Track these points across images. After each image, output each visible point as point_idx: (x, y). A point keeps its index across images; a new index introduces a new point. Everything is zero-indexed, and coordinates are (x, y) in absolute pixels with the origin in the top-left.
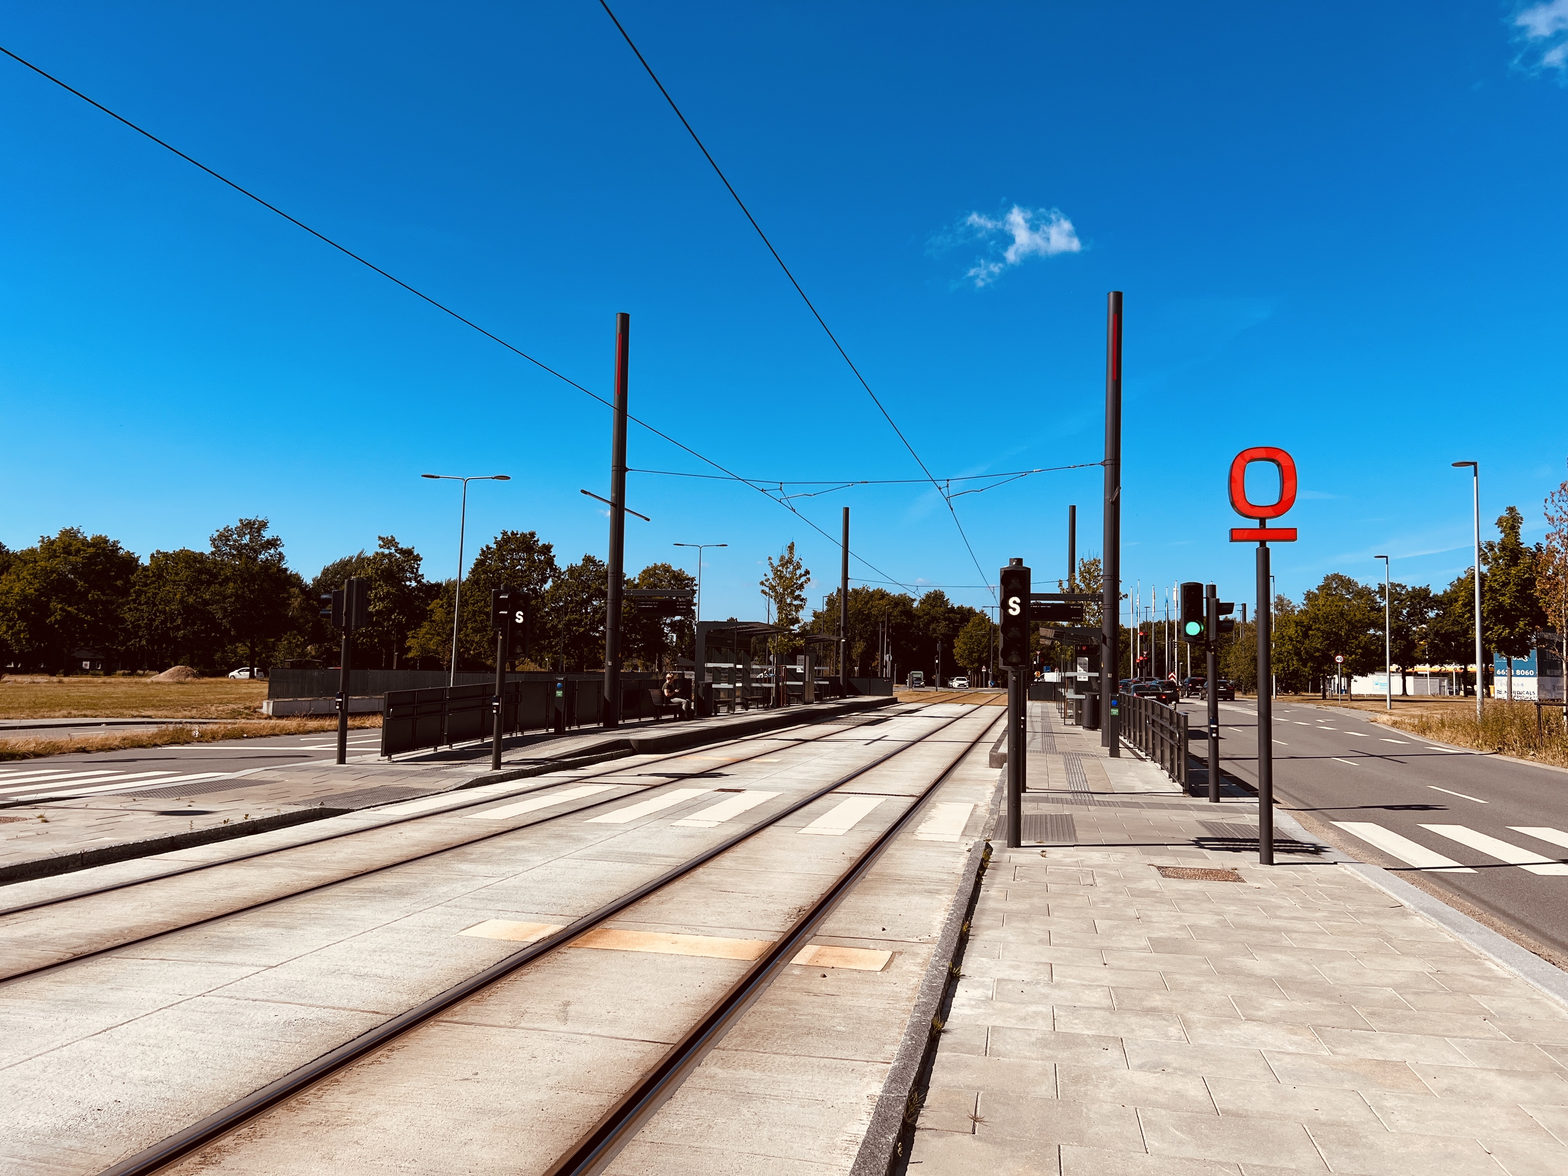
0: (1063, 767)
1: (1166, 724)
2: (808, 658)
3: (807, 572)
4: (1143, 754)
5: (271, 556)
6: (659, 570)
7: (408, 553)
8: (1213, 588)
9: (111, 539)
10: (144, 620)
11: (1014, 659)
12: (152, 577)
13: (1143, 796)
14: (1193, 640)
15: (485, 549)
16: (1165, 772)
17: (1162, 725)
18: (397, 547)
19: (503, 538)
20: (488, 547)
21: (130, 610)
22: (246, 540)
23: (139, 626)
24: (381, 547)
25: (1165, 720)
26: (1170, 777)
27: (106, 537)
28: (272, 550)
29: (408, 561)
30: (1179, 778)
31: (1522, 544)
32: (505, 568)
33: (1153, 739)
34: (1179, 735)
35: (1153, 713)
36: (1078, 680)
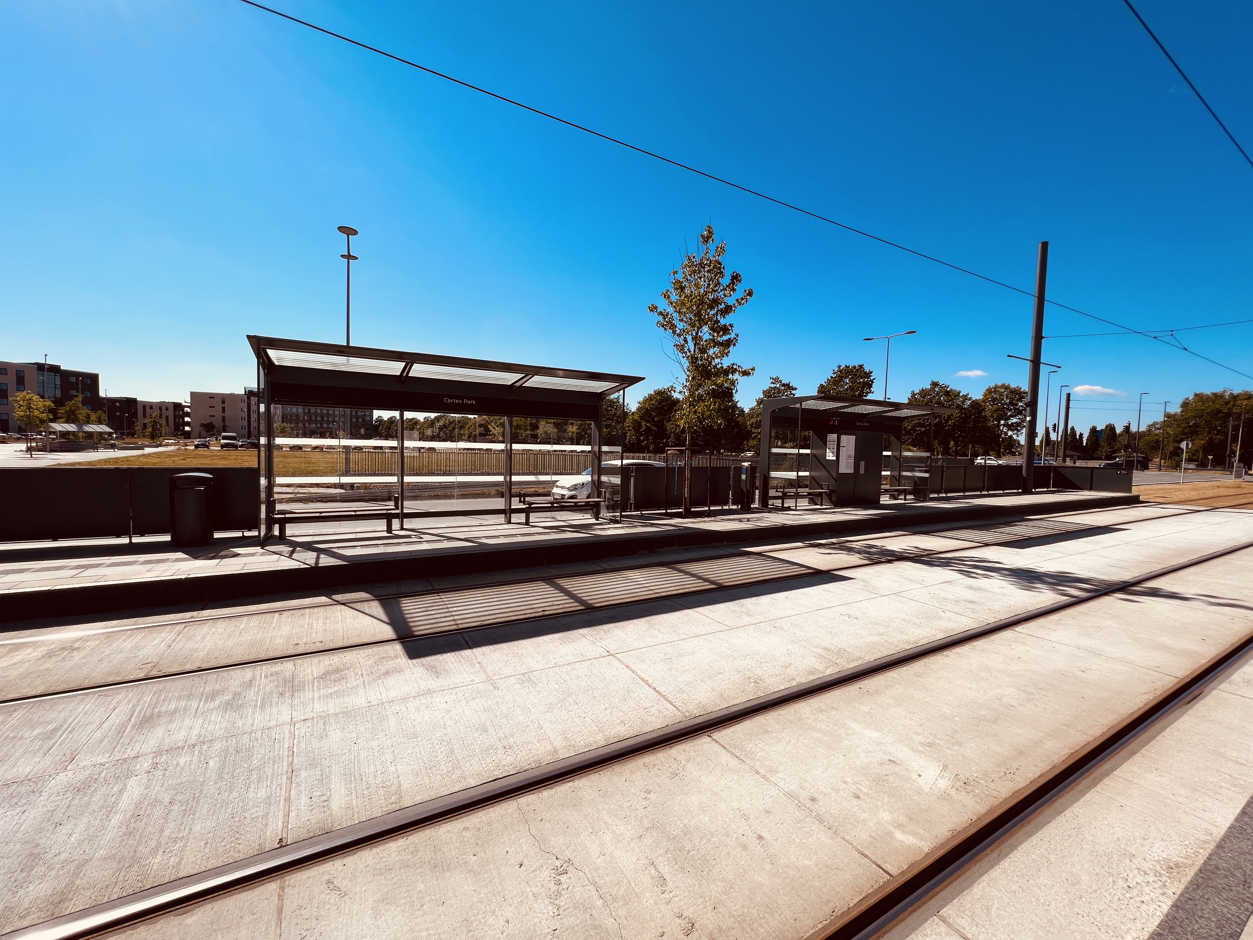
18: (781, 382)
24: (772, 383)
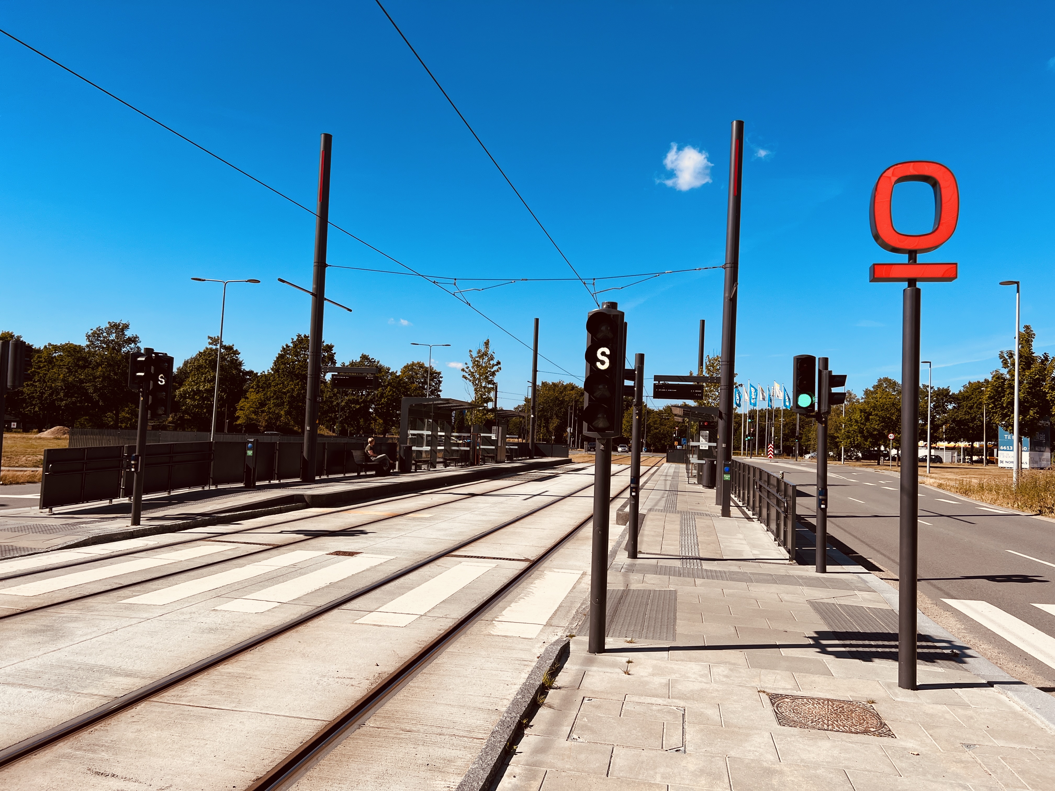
0: (678, 527)
1: (773, 491)
2: (500, 428)
3: (499, 363)
4: (750, 513)
5: (132, 349)
6: (415, 366)
7: (229, 349)
8: (826, 360)
9: (16, 334)
10: (37, 393)
11: (601, 423)
12: (44, 362)
13: (750, 563)
14: (804, 412)
15: (285, 347)
16: (769, 533)
17: (768, 491)
18: (221, 344)
19: (298, 339)
20: (287, 345)
21: (28, 385)
22: (113, 337)
23: (33, 397)
24: (210, 344)
25: (771, 487)
26: (775, 540)
27: (12, 333)
28: (133, 344)
29: (229, 354)
30: (785, 544)
31: (1033, 353)
32: (299, 361)
33: (760, 502)
34: (787, 503)
35: (760, 479)
36: (701, 448)
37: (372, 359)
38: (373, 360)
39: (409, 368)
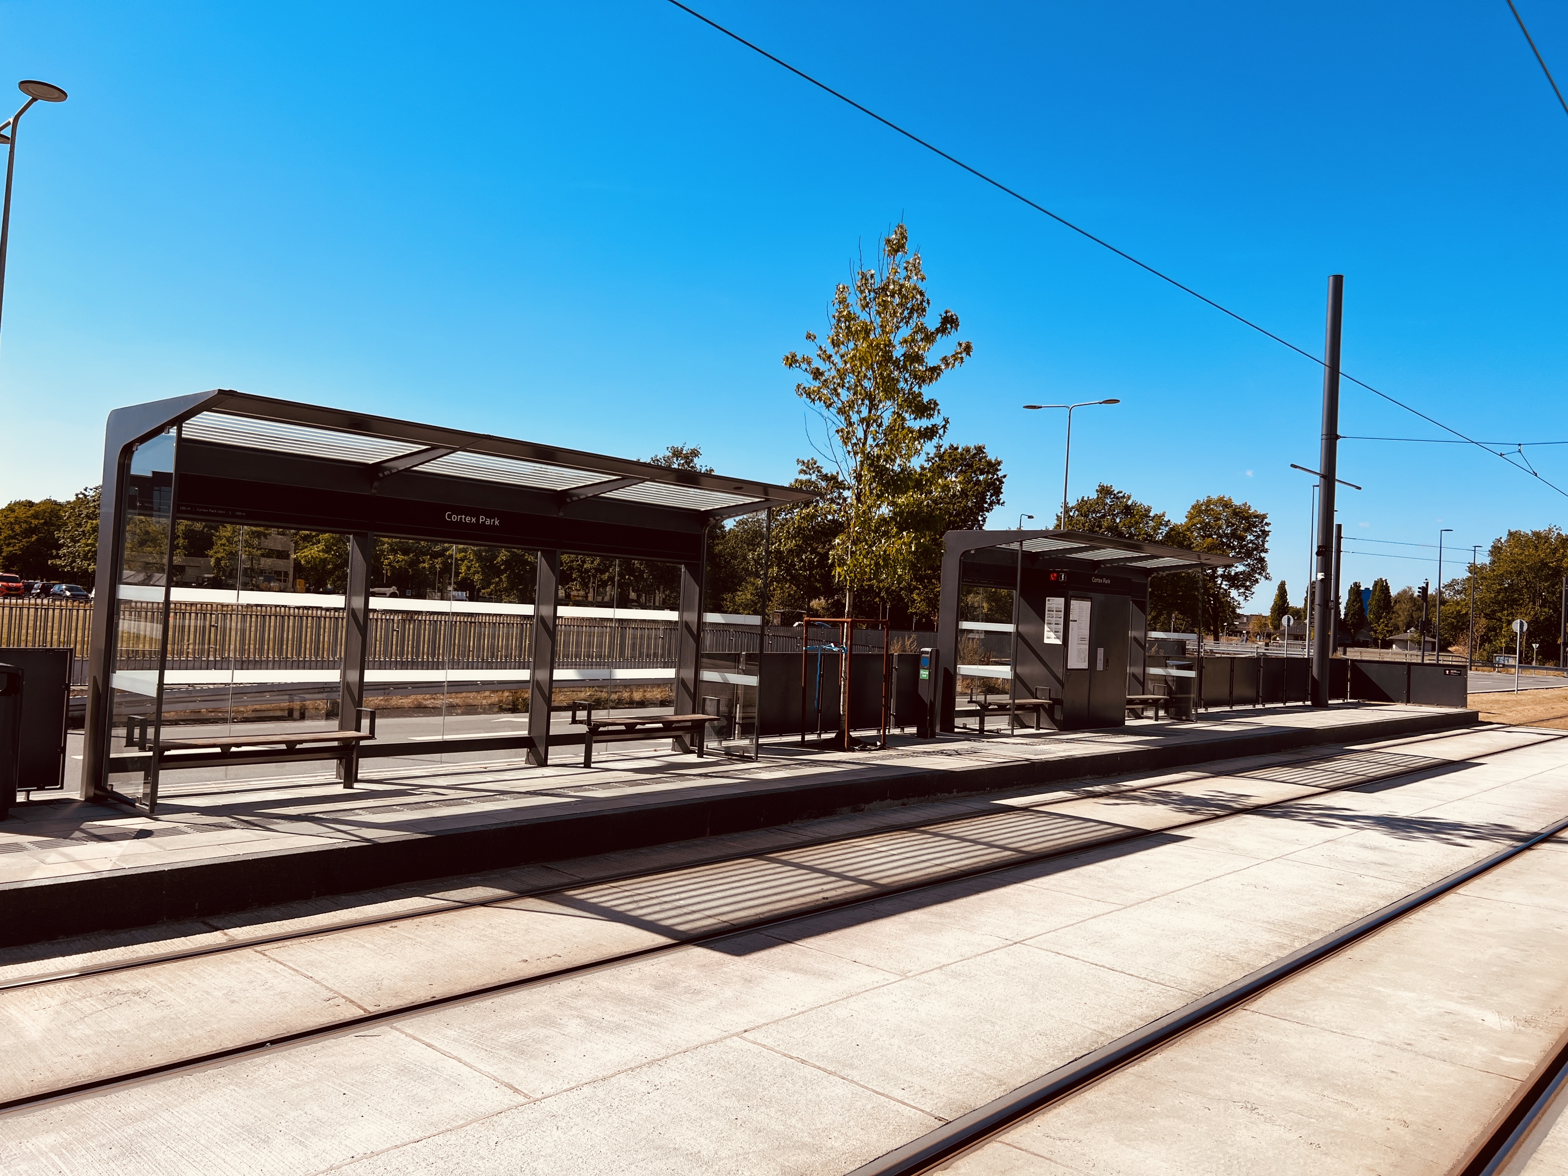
37: (1118, 493)
38: (1121, 495)
39: (1198, 510)
